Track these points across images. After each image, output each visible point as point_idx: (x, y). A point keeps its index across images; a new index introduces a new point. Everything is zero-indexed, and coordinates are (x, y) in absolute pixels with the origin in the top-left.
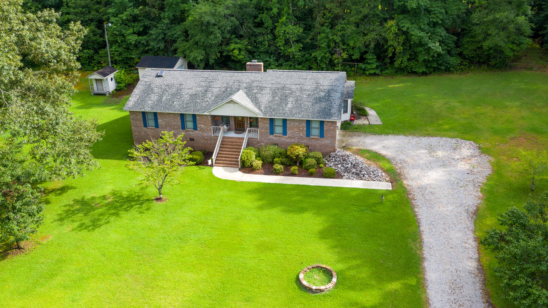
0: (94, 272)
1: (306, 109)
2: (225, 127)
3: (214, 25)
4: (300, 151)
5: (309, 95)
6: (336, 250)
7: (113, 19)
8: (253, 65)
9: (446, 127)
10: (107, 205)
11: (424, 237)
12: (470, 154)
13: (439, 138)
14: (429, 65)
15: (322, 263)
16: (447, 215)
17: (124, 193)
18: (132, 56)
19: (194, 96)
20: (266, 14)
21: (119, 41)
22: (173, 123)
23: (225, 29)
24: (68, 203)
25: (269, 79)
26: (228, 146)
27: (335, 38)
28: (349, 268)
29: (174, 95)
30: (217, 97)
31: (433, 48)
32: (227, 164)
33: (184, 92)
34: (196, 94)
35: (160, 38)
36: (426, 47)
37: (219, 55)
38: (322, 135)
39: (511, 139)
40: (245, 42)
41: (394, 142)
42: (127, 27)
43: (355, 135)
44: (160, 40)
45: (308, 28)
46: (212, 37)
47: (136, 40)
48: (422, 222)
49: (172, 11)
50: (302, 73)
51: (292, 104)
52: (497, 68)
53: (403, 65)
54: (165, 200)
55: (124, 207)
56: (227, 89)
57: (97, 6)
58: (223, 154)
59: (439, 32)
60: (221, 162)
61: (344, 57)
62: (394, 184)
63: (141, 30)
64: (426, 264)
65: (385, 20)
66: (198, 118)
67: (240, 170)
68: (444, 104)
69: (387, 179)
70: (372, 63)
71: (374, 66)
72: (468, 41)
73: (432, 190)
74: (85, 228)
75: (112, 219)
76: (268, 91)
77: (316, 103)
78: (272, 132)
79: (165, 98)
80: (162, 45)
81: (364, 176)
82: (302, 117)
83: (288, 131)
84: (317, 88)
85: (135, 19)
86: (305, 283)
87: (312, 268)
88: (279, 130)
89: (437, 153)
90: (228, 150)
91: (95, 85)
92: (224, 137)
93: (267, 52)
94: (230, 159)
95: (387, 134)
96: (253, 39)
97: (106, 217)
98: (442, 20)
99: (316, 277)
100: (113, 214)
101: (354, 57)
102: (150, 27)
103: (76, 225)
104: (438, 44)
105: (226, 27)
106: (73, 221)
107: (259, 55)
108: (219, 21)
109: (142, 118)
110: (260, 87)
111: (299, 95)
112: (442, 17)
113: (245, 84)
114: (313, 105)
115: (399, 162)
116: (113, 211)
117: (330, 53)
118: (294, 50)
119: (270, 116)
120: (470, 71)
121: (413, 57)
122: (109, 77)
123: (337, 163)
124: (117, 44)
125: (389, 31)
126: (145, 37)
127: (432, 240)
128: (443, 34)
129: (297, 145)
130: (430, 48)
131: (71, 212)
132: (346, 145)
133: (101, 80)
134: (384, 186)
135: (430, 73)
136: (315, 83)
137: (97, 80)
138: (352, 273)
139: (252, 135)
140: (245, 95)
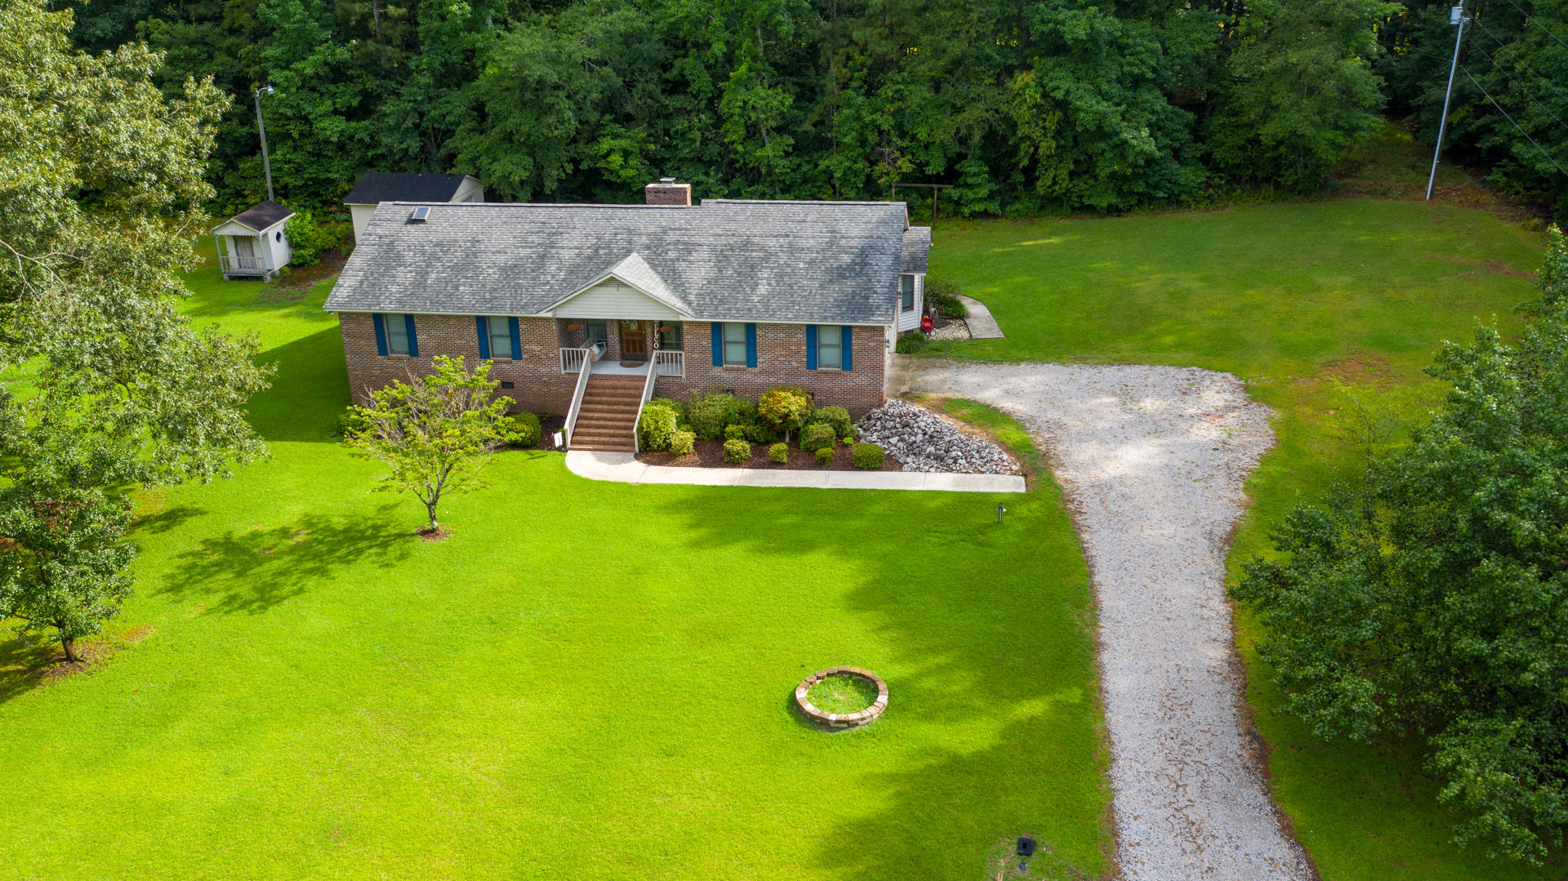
0: (274, 706)
1: (804, 296)
2: (595, 349)
3: (557, 87)
4: (794, 404)
5: (812, 262)
6: (886, 635)
7: (276, 75)
8: (665, 191)
9: (1168, 340)
10: (292, 550)
11: (1102, 597)
12: (1221, 403)
13: (1146, 367)
14: (1125, 188)
15: (853, 663)
16: (1161, 546)
17: (335, 520)
18: (330, 175)
19: (511, 271)
20: (695, 58)
21: (296, 136)
22: (458, 342)
23: (585, 98)
24: (188, 549)
25: (707, 223)
26: (604, 399)
27: (879, 118)
28: (919, 676)
29: (457, 269)
30: (572, 272)
31: (1135, 142)
32: (604, 443)
33: (484, 261)
34: (516, 266)
35: (409, 123)
36: (1115, 139)
37: (569, 168)
38: (847, 363)
39: (1326, 365)
40: (640, 132)
41: (1033, 379)
42: (316, 95)
43: (934, 366)
44: (407, 129)
45: (807, 95)
46: (551, 119)
47: (343, 131)
48: (1098, 565)
49: (439, 52)
50: (793, 207)
51: (769, 284)
52: (1300, 192)
53: (1057, 188)
54: (446, 535)
55: (338, 554)
56: (597, 251)
57: (231, 40)
58: (592, 419)
59: (1148, 101)
60: (588, 439)
61: (904, 170)
62: (1032, 478)
63: (355, 103)
64: (1105, 657)
65: (1010, 71)
66: (522, 326)
67: (637, 457)
68: (1162, 285)
69: (1014, 467)
70: (979, 185)
71: (984, 192)
72: (1224, 125)
73: (1126, 490)
74: (242, 607)
75: (311, 582)
76: (704, 253)
77: (831, 281)
78: (718, 359)
79: (433, 276)
80: (413, 144)
81: (955, 462)
82: (796, 317)
83: (758, 354)
84: (831, 244)
85: (337, 73)
86: (810, 707)
87: (828, 675)
88: (735, 353)
89: (1142, 404)
90: (606, 407)
91: (232, 253)
92: (592, 377)
93: (699, 160)
94: (612, 431)
95: (1017, 361)
96: (660, 124)
97: (294, 579)
98: (1154, 70)
99: (836, 696)
100: (312, 571)
101: (929, 171)
102: (379, 96)
103: (215, 600)
104: (1145, 132)
105: (589, 92)
106: (208, 591)
107: (678, 168)
108: (570, 76)
109: (372, 331)
110: (686, 244)
111: (785, 263)
112: (1153, 63)
113: (644, 238)
114: (822, 287)
115: (1045, 426)
116: (310, 565)
117: (867, 159)
118: (771, 151)
119: (712, 317)
120: (1231, 203)
121: (1084, 169)
122: (272, 231)
123: (887, 432)
124: (290, 143)
125: (1018, 99)
126: (366, 123)
127: (1122, 603)
128: (1158, 108)
129: (783, 390)
130: (1125, 142)
131: (198, 570)
132: (912, 389)
133: (249, 239)
134: (1008, 484)
135: (1130, 209)
136: (828, 232)
137: (237, 239)
138: (929, 683)
139: (667, 370)
140: (647, 266)
